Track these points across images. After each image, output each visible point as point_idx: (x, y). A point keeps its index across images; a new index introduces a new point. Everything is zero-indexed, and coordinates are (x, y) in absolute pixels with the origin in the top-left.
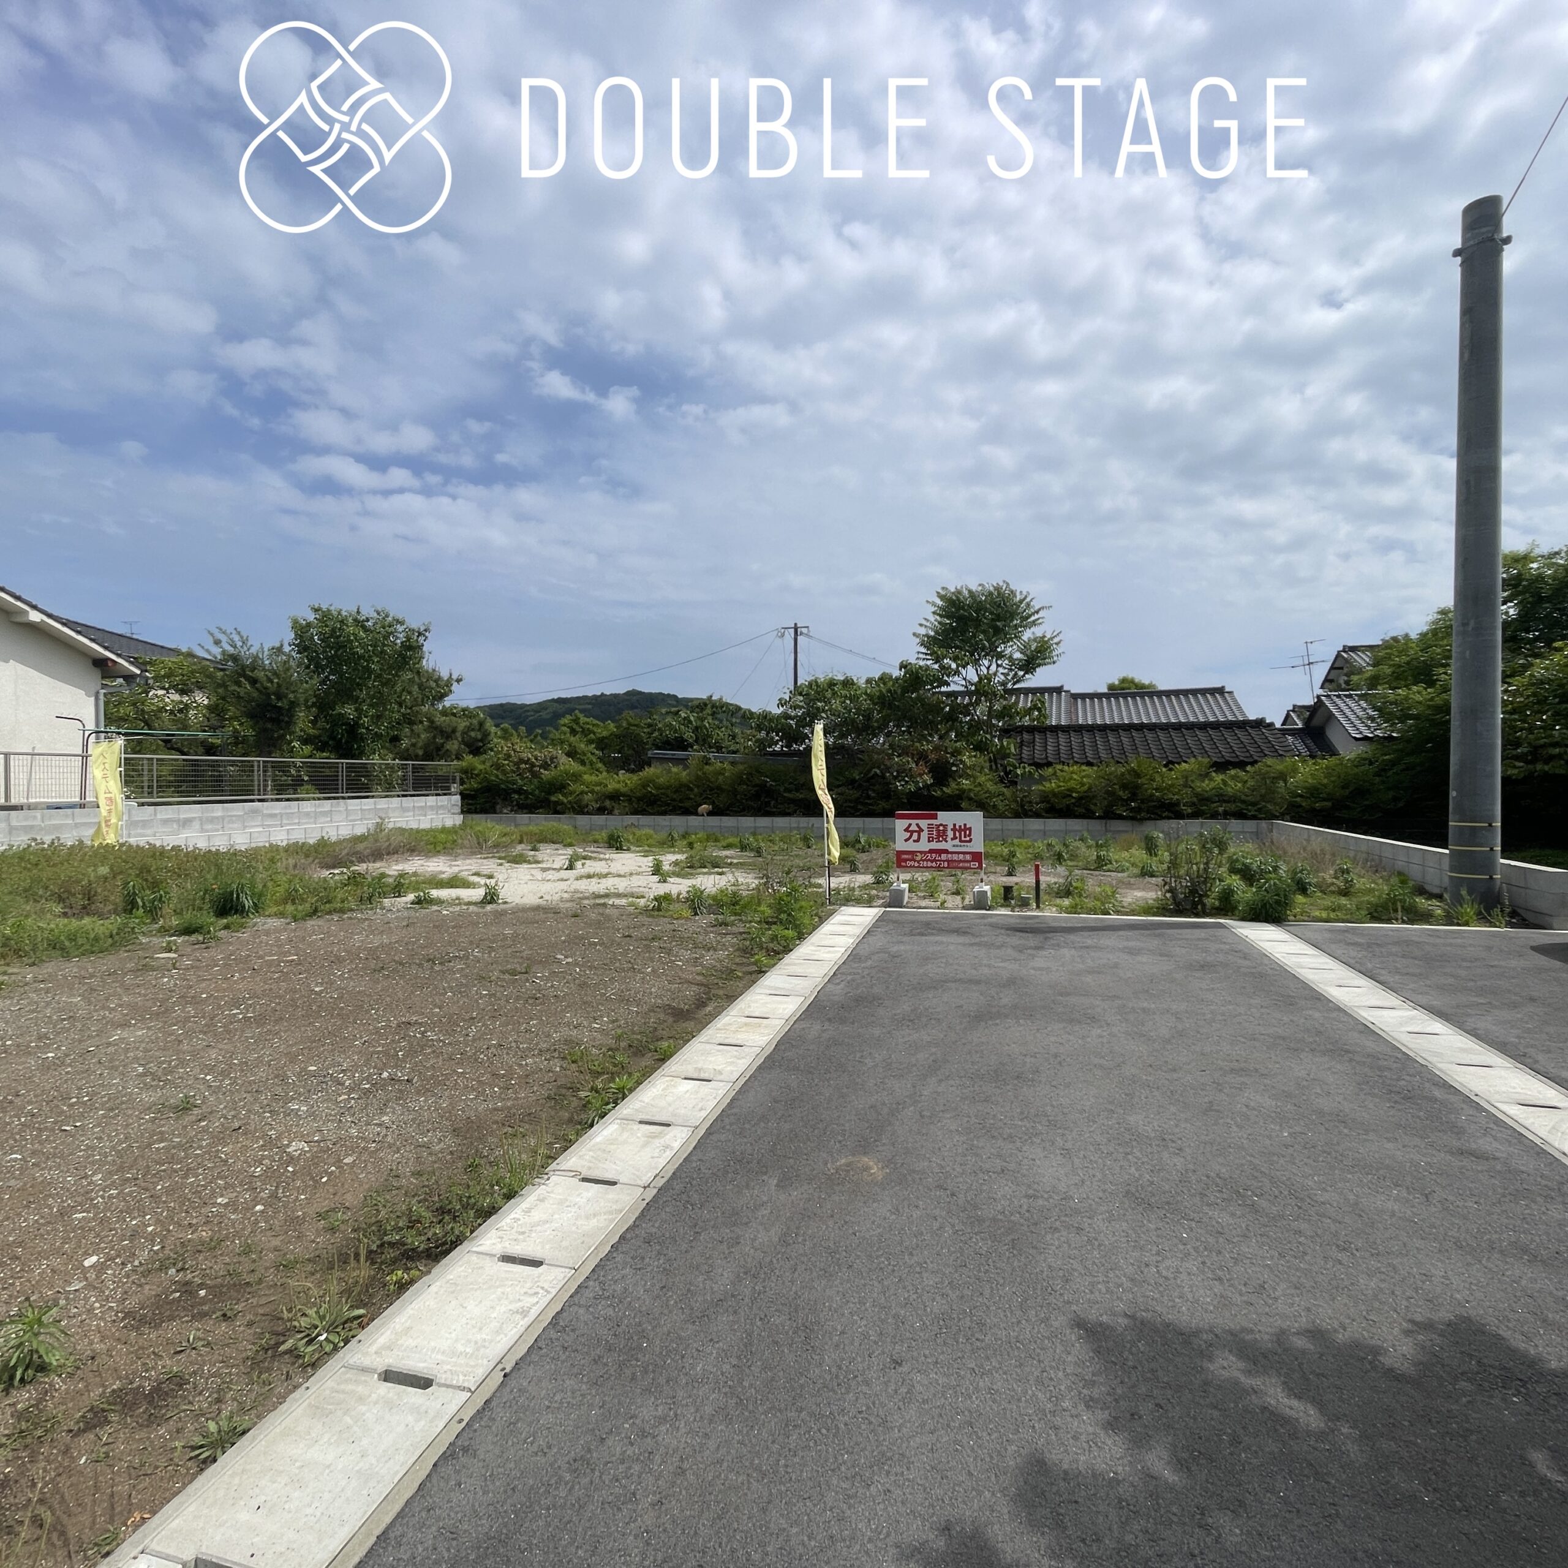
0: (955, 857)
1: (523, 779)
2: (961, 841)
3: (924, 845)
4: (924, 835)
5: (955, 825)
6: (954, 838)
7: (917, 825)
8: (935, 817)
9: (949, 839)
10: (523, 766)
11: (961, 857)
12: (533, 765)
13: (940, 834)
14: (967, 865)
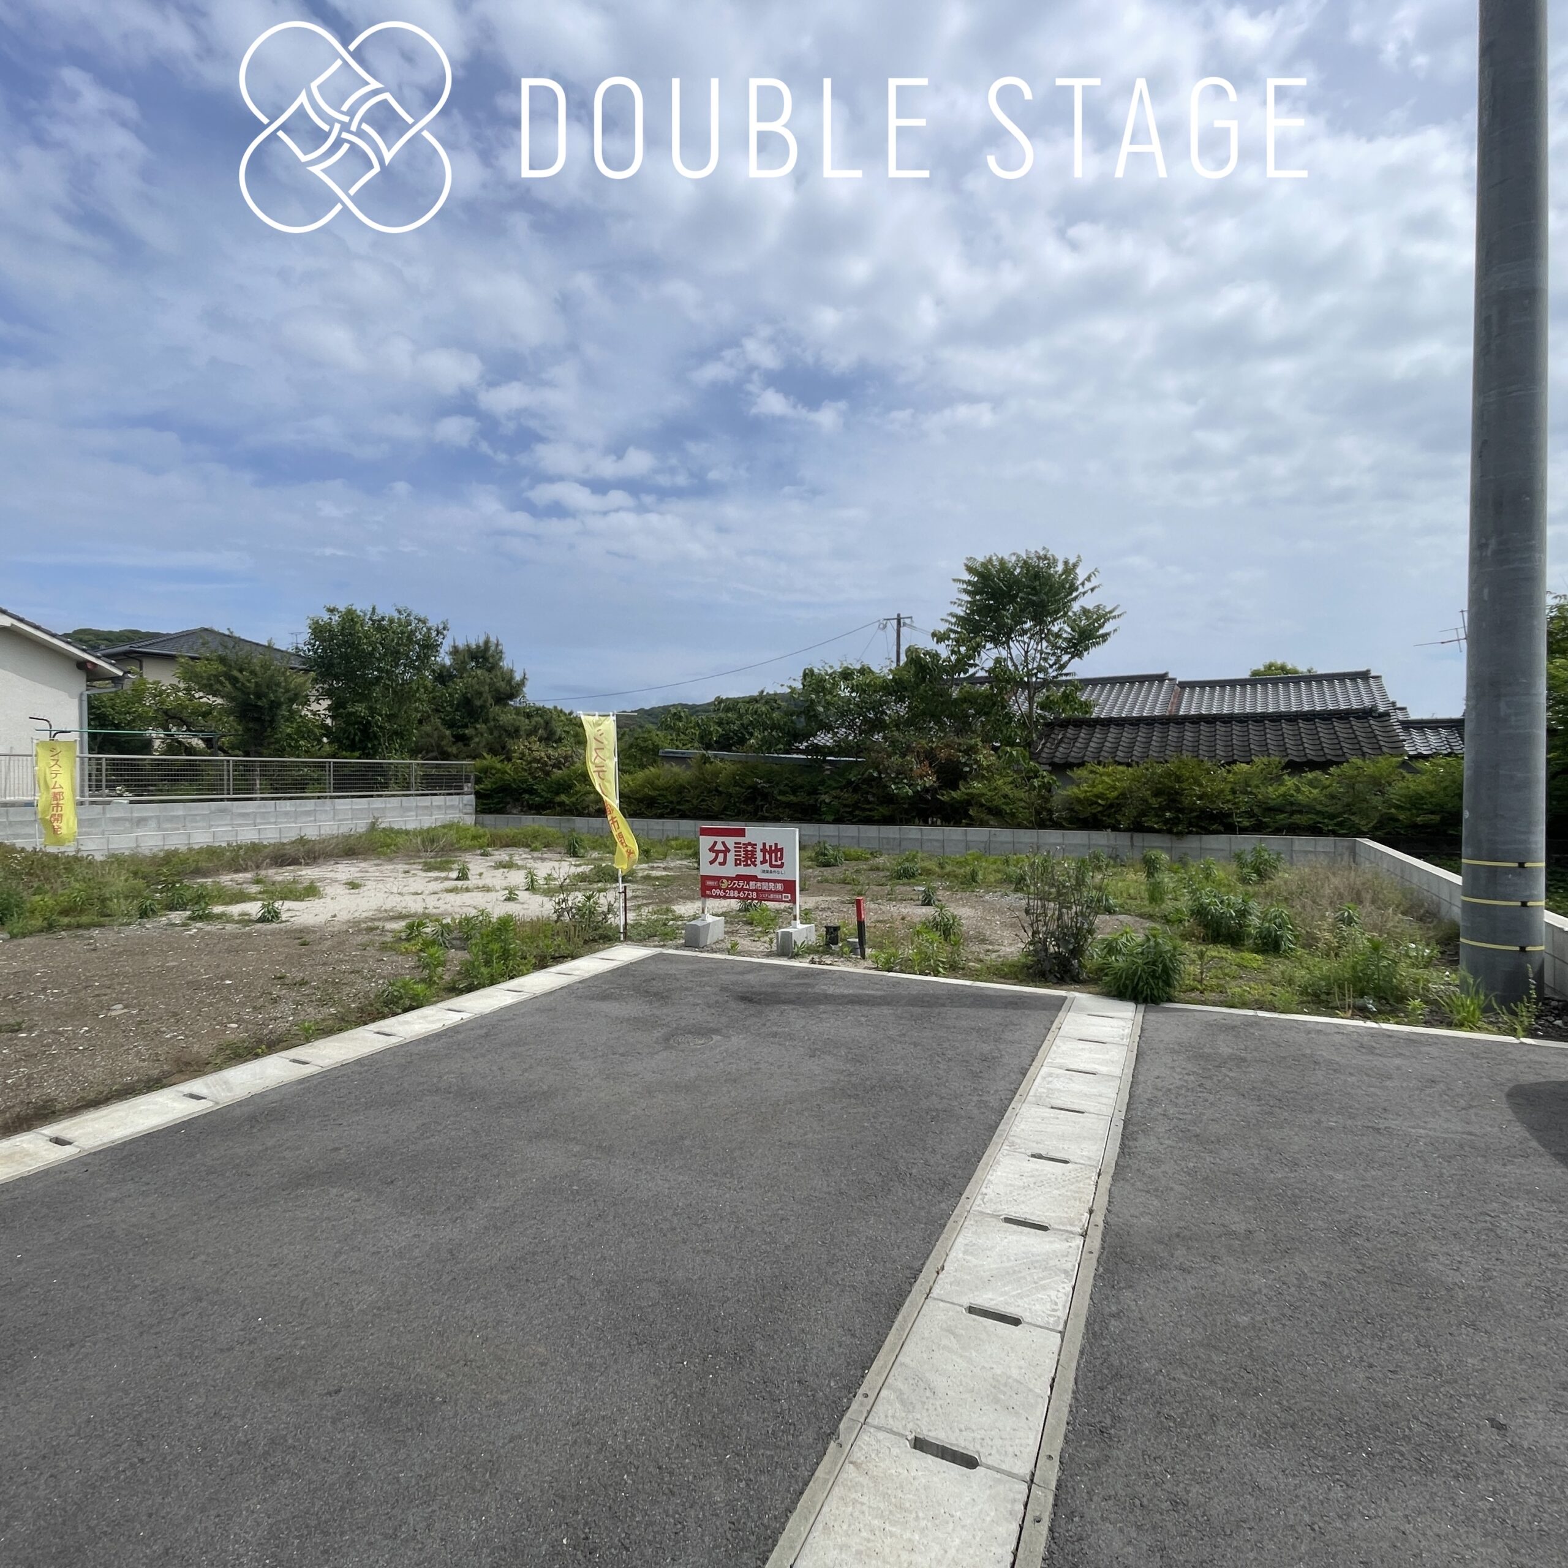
0: (765, 886)
1: (535, 778)
2: (771, 866)
3: (731, 870)
4: (731, 857)
5: (764, 844)
6: (762, 863)
7: (723, 843)
8: (741, 833)
9: (758, 862)
10: (535, 765)
11: (772, 885)
12: (545, 765)
13: (748, 856)
14: (778, 896)
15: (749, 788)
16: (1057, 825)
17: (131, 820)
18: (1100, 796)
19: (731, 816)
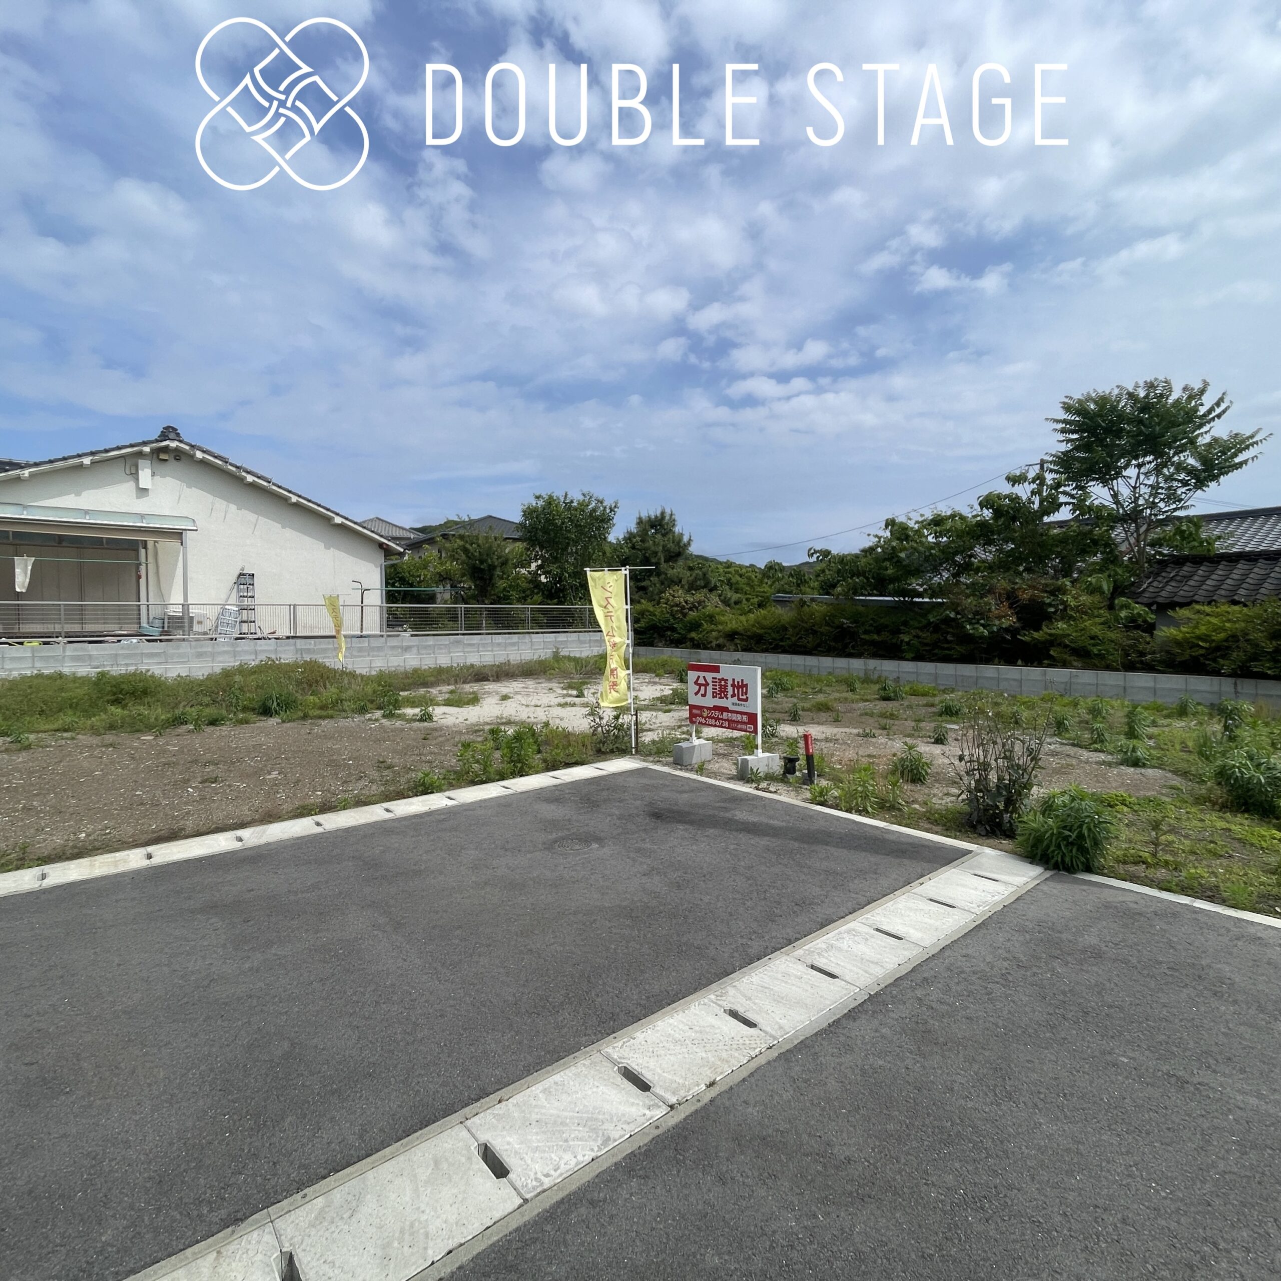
0: (735, 717)
1: (675, 619)
2: (739, 699)
3: (709, 701)
4: (710, 689)
5: (734, 680)
6: (733, 696)
7: (704, 677)
8: (716, 669)
9: (729, 696)
11: (739, 717)
12: (683, 608)
13: (722, 690)
14: (744, 727)
15: (838, 627)
16: (1149, 668)
17: (402, 647)
18: (1205, 638)
19: (823, 652)
